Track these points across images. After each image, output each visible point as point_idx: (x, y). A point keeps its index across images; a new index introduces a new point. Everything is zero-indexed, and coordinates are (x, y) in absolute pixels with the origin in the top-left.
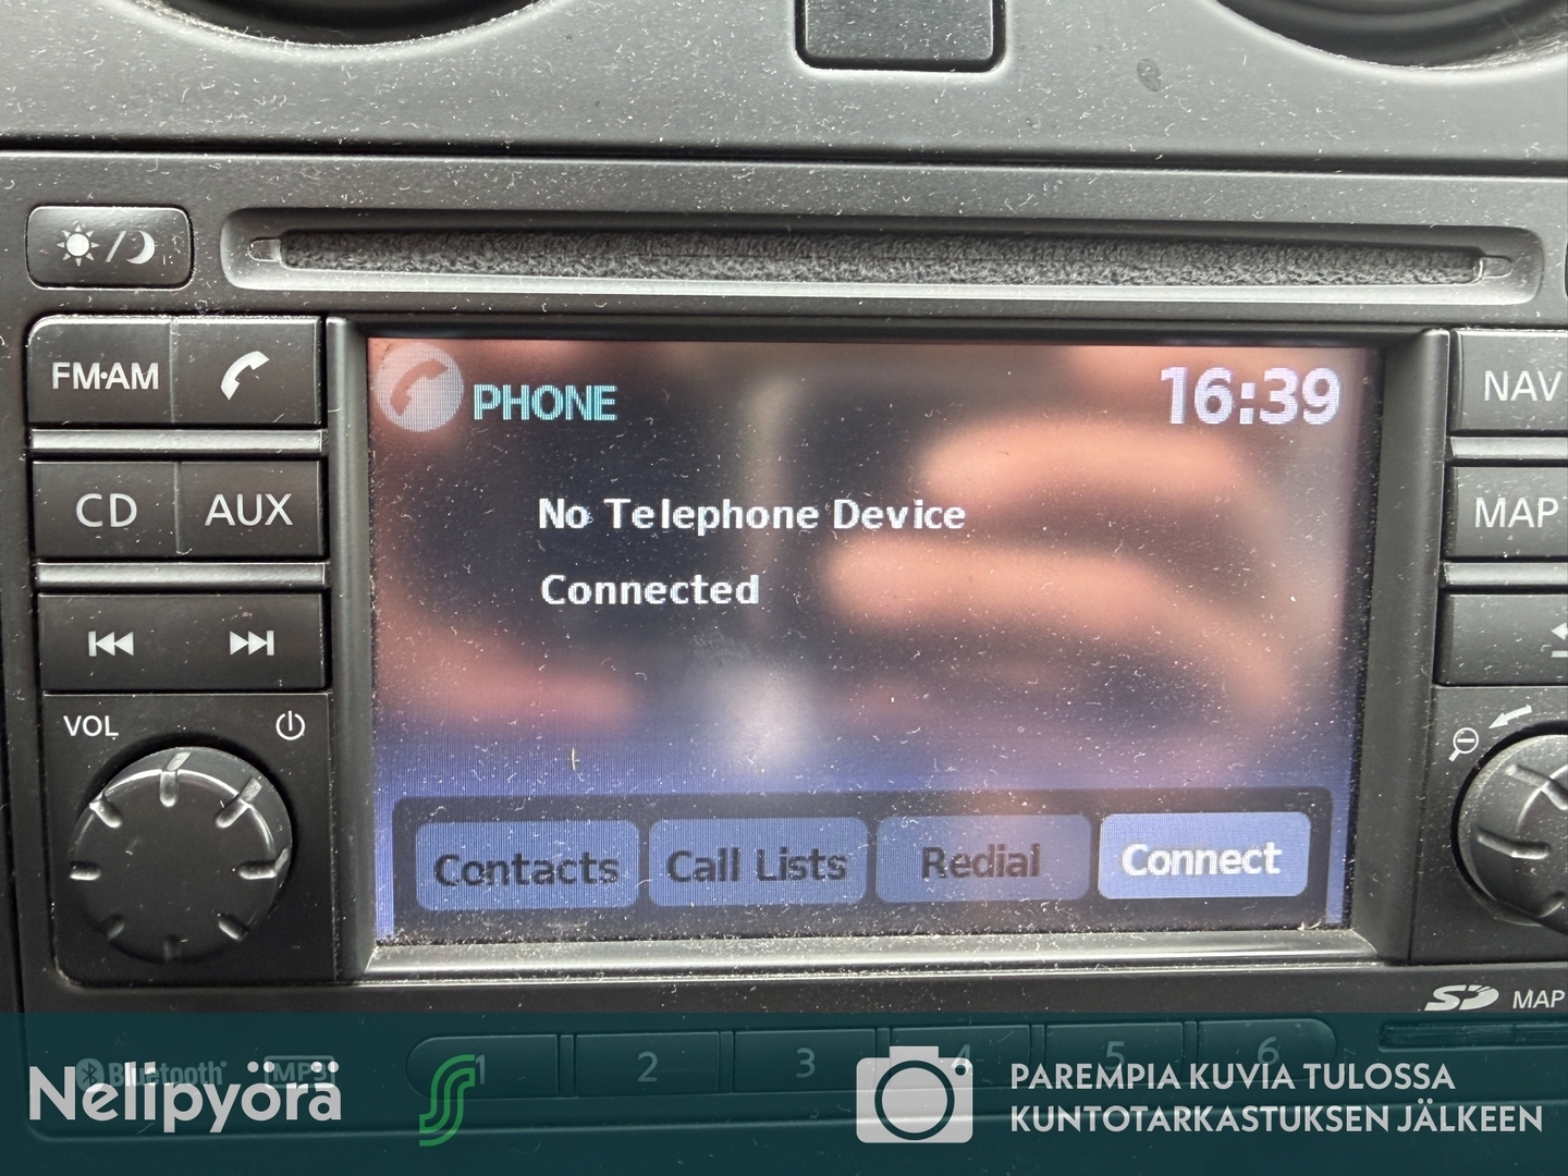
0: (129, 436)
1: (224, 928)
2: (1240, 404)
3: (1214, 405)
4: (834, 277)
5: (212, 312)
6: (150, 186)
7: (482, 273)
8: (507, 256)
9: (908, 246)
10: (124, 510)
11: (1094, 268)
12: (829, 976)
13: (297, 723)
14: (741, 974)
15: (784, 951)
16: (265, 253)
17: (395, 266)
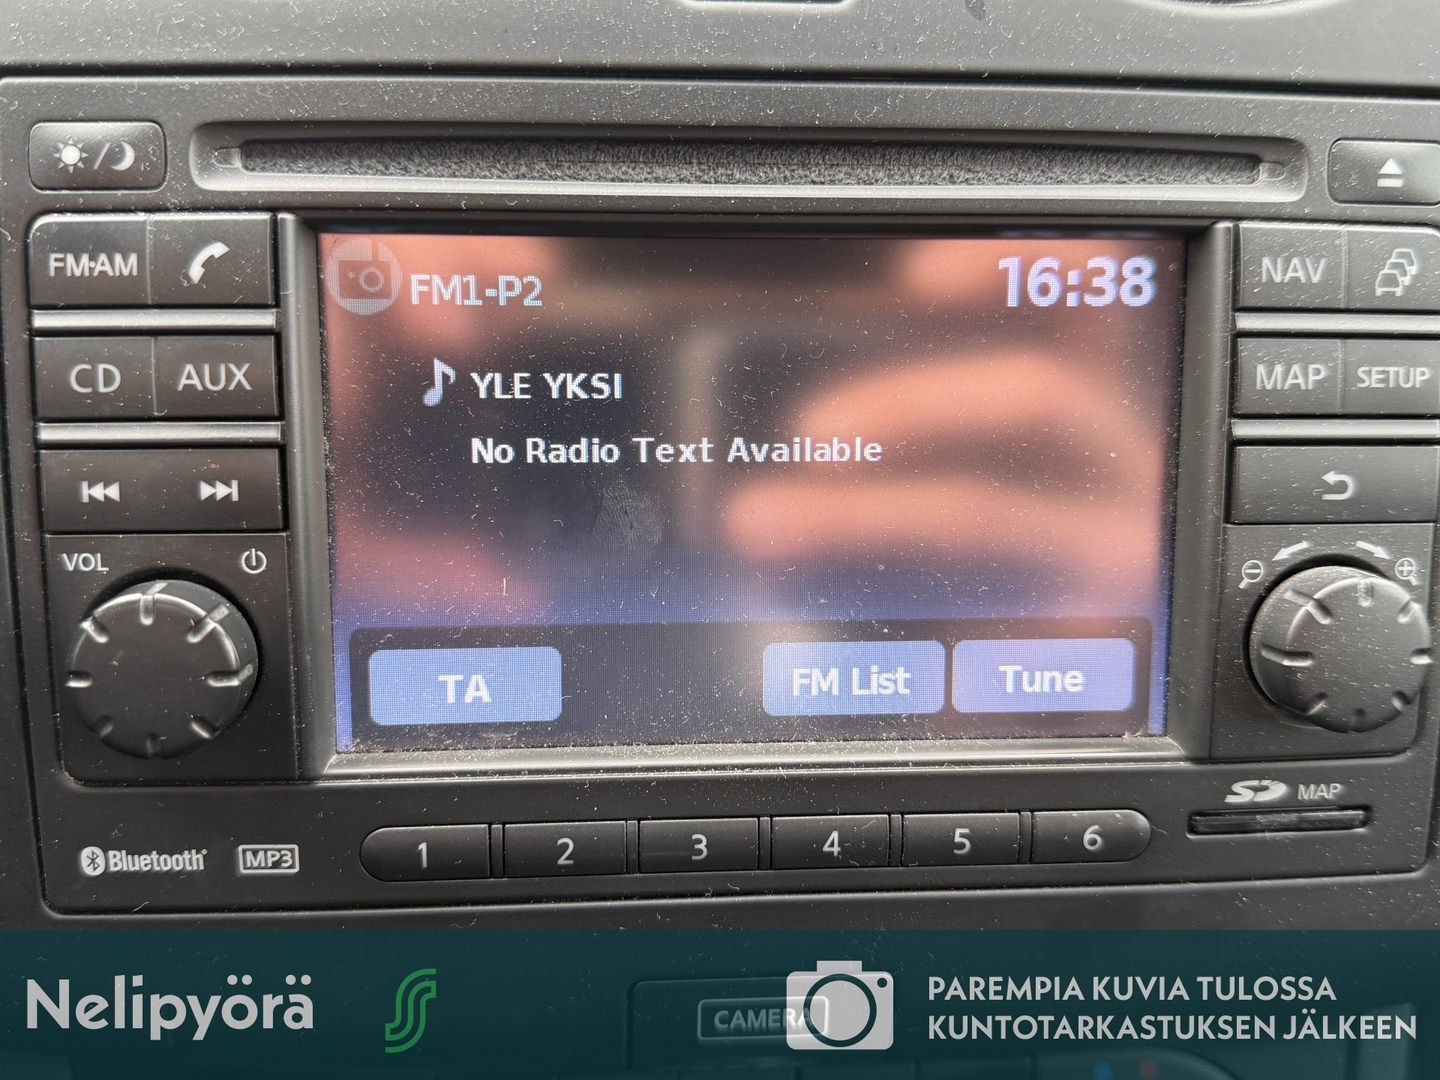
0: (113, 316)
1: (196, 728)
2: (1066, 289)
3: (1044, 290)
4: (712, 179)
5: (182, 209)
6: (131, 105)
7: (413, 176)
8: (433, 161)
9: (775, 153)
10: (109, 378)
11: (934, 171)
12: (718, 773)
13: (258, 559)
14: (644, 771)
15: (682, 754)
16: (226, 160)
17: (337, 170)
